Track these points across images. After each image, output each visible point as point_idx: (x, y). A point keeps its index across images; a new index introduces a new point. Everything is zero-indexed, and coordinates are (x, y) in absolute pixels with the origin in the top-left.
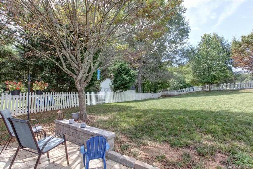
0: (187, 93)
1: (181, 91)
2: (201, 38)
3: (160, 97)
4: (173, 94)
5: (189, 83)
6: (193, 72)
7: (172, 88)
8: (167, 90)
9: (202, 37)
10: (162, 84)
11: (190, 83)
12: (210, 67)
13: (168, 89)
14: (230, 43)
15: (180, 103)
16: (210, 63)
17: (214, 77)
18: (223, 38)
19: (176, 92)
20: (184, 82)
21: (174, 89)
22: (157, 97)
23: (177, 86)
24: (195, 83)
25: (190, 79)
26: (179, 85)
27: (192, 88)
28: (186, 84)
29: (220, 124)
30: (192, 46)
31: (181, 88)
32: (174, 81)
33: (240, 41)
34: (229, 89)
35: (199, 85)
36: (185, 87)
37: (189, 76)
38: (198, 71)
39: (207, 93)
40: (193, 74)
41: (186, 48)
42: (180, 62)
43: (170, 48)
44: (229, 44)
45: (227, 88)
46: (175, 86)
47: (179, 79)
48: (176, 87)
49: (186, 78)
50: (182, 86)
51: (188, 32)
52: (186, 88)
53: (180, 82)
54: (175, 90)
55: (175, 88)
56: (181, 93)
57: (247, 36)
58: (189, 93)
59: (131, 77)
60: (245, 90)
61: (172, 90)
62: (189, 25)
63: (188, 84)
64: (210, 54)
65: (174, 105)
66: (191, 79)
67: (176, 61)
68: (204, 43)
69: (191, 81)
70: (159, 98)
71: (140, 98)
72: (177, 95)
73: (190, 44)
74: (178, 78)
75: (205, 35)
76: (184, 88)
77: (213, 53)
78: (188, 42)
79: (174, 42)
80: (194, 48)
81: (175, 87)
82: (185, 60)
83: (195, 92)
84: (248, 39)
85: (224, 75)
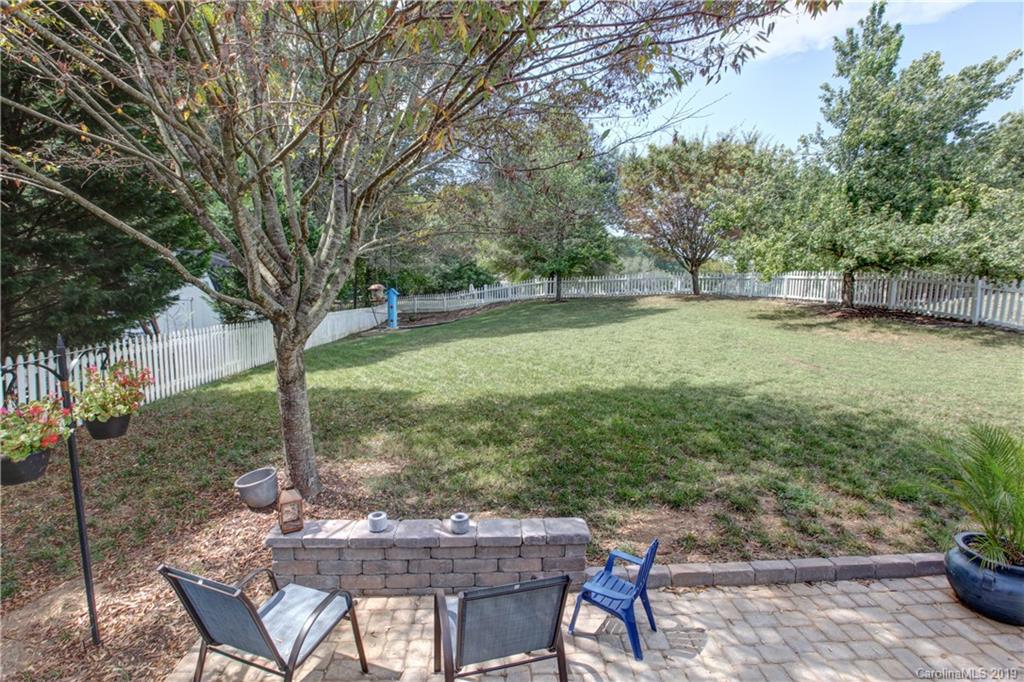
0: (484, 307)
4: (436, 307)
17: (574, 260)
19: (444, 300)
26: (440, 270)
29: (708, 426)
31: (446, 278)
34: (603, 294)
36: (458, 275)
45: (600, 292)
50: (448, 271)
56: (466, 304)
57: (663, 147)
60: (642, 300)
63: (467, 265)
83: (512, 301)
84: (664, 157)
85: (602, 253)
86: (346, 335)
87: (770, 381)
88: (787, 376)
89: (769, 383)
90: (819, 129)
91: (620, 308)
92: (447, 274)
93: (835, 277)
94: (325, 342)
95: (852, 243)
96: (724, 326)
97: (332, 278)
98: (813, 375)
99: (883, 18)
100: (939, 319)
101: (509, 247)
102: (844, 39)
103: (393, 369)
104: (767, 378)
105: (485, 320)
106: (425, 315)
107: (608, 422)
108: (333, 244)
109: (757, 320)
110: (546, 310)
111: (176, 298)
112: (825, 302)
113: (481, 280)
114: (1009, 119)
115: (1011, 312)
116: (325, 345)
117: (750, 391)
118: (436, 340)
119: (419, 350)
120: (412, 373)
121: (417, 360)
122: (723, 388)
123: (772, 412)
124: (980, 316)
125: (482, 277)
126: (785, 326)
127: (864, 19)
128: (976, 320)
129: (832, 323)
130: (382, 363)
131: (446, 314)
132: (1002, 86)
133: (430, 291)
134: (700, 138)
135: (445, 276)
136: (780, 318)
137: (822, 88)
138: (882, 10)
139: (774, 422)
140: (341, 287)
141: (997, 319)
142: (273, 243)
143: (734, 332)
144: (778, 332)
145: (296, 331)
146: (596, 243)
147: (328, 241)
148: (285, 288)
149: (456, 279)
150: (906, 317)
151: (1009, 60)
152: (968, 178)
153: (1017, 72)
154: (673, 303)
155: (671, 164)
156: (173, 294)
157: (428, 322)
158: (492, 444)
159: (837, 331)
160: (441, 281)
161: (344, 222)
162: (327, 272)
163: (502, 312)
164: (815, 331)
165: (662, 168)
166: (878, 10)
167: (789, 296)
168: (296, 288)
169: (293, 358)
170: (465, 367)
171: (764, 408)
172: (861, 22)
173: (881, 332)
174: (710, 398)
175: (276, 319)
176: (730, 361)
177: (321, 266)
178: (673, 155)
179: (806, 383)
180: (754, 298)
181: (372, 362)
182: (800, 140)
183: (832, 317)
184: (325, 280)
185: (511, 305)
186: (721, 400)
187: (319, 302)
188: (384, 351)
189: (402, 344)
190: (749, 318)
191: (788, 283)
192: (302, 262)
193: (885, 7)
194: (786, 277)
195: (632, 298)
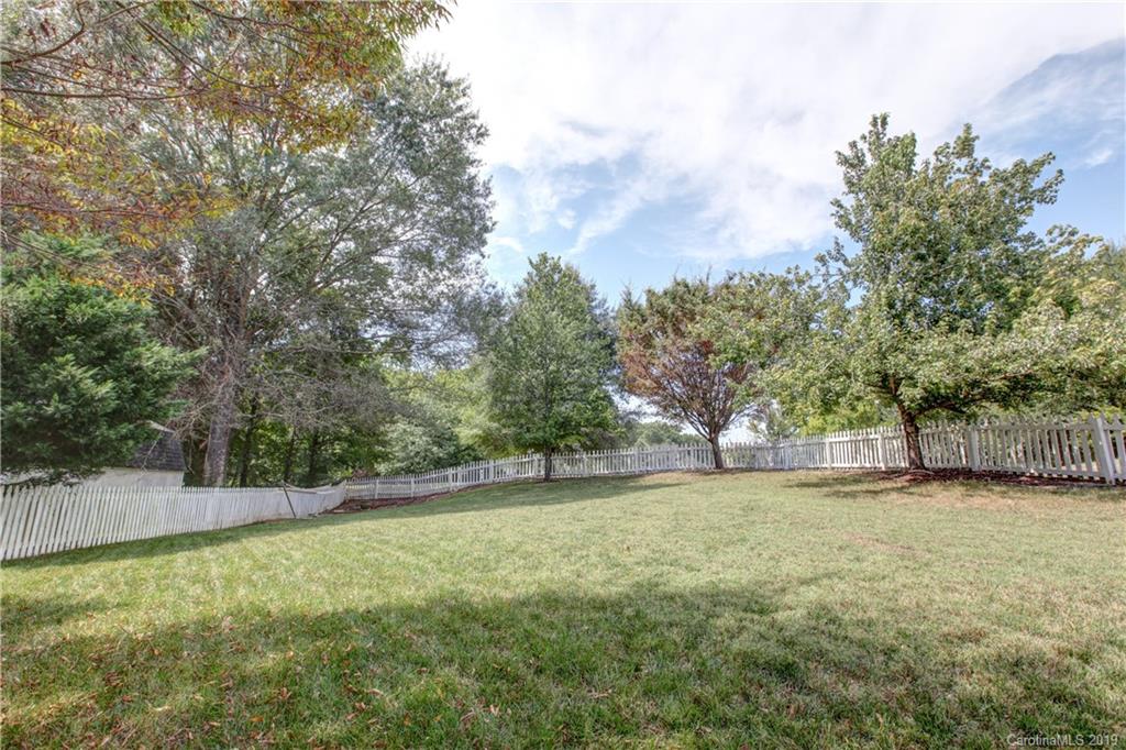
0: (460, 490)
1: (437, 480)
2: (530, 269)
3: (337, 508)
4: (402, 492)
5: (470, 442)
6: (490, 399)
7: (398, 465)
8: (378, 475)
9: (531, 263)
10: (352, 443)
11: (476, 447)
12: (551, 385)
13: (382, 468)
14: (612, 311)
15: (431, 547)
16: (551, 368)
17: (565, 426)
18: (593, 287)
19: (413, 483)
20: (453, 438)
21: (409, 471)
22: (316, 508)
23: (423, 454)
24: (494, 444)
25: (476, 426)
26: (432, 453)
27: (483, 465)
28: (457, 446)
30: (494, 287)
31: (439, 464)
32: (413, 435)
33: (644, 302)
34: (606, 472)
35: (508, 455)
36: (455, 460)
37: (474, 413)
38: (508, 398)
39: (540, 487)
40: (492, 405)
41: (471, 292)
42: (442, 349)
43: (404, 280)
44: (609, 311)
45: (601, 469)
46: (412, 454)
47: (433, 425)
48: (417, 460)
49: (460, 421)
50: (441, 455)
51: (486, 229)
52: (457, 464)
53: (437, 439)
54: (413, 472)
55: (412, 464)
56: (438, 487)
57: (662, 290)
58: (469, 490)
59: (140, 381)
60: (651, 477)
61: (397, 473)
62: (490, 198)
63: (466, 449)
64: (554, 333)
65: (398, 562)
66: (481, 428)
67: (428, 344)
68: (538, 288)
69: (480, 437)
70: (331, 515)
72: (419, 498)
73: (488, 280)
74: (428, 422)
75: (544, 259)
76: (451, 465)
77: (566, 331)
78: (482, 267)
79: (425, 258)
80: (502, 297)
81: (412, 458)
82: (465, 343)
83: (494, 483)
84: (664, 301)
85: (597, 417)
87: (828, 576)
88: (857, 565)
89: (825, 581)
90: (837, 244)
91: (619, 484)
92: (439, 458)
93: (890, 435)
95: (911, 368)
98: (906, 563)
99: (887, 131)
100: (1053, 479)
102: (848, 152)
104: (821, 571)
109: (797, 489)
112: (883, 469)
117: (789, 599)
122: (733, 594)
123: (847, 653)
124: (1115, 472)
126: (837, 494)
127: (867, 135)
128: (1111, 477)
129: (903, 488)
132: (1042, 190)
134: (704, 279)
136: (828, 485)
138: (884, 122)
139: (855, 690)
143: (762, 504)
144: (828, 501)
150: (1004, 478)
151: (1043, 162)
154: (688, 478)
155: (673, 307)
159: (916, 498)
165: (662, 313)
166: (881, 122)
167: (833, 465)
171: (825, 644)
172: (864, 137)
173: (982, 496)
174: (699, 616)
176: (752, 541)
178: (672, 295)
179: (901, 580)
180: (792, 469)
182: (816, 259)
183: (901, 482)
186: (727, 620)
190: (785, 487)
191: (832, 448)
193: (888, 119)
194: (827, 440)
195: (641, 475)
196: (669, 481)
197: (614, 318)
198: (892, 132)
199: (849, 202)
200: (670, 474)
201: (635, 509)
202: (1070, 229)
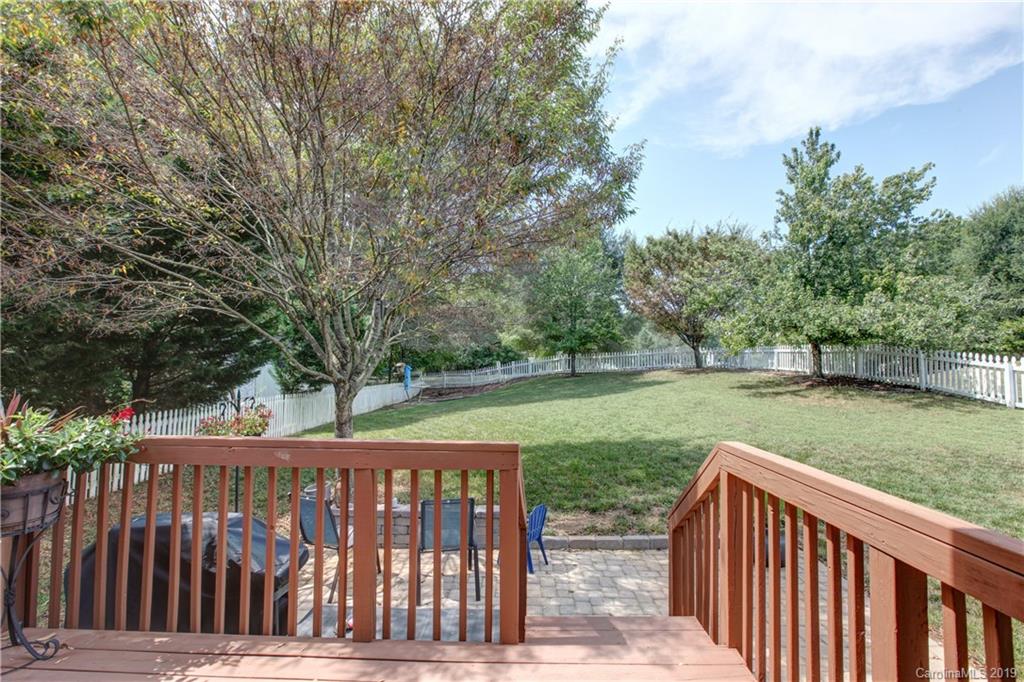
4: (463, 382)
5: (511, 346)
17: (586, 338)
19: (471, 376)
24: (528, 345)
25: (515, 333)
26: (471, 348)
29: (641, 466)
34: (616, 369)
40: (526, 317)
44: (617, 238)
45: (611, 367)
56: (490, 379)
57: (658, 239)
58: (515, 382)
60: (649, 374)
66: (519, 334)
69: (519, 342)
71: (366, 404)
72: (477, 387)
83: (532, 376)
84: (659, 248)
85: (609, 332)
86: (381, 406)
88: (727, 432)
89: (708, 437)
90: (776, 226)
91: (626, 380)
92: (476, 351)
94: (362, 412)
96: (702, 395)
97: (371, 360)
99: (818, 140)
100: (894, 386)
101: (531, 327)
102: (791, 156)
103: (416, 430)
104: (710, 434)
105: (504, 393)
106: (453, 390)
107: (567, 463)
108: (373, 338)
109: (736, 389)
110: (560, 384)
111: (258, 373)
113: (508, 357)
114: (938, 214)
115: (948, 380)
116: (362, 415)
118: (457, 409)
119: (440, 417)
120: (431, 433)
121: (437, 424)
123: (696, 457)
124: (926, 383)
125: (510, 354)
126: (756, 394)
127: (806, 140)
128: (923, 387)
130: (407, 427)
131: (472, 389)
132: (922, 190)
133: (461, 368)
134: (689, 232)
135: (475, 354)
136: (757, 387)
137: (777, 193)
138: (818, 134)
139: (693, 463)
140: (376, 365)
141: (939, 386)
142: (338, 339)
145: (349, 391)
146: (604, 324)
147: (370, 337)
148: (343, 366)
149: (486, 356)
150: (865, 385)
151: (925, 170)
152: (888, 267)
153: (931, 179)
154: (674, 376)
155: (665, 254)
156: (257, 370)
157: (455, 396)
158: (478, 476)
160: (471, 358)
161: (380, 325)
162: (369, 355)
163: (520, 386)
164: (779, 398)
165: (658, 257)
167: (779, 368)
168: (350, 365)
169: (346, 408)
170: (474, 428)
171: (692, 454)
172: (803, 142)
175: (337, 385)
176: (690, 422)
177: (365, 352)
178: (666, 246)
180: (750, 371)
181: (400, 426)
182: (763, 236)
183: (803, 386)
184: (367, 361)
185: (530, 380)
186: (662, 449)
187: (363, 374)
188: (411, 418)
189: (427, 413)
190: (731, 388)
192: (354, 350)
193: (820, 131)
194: (775, 351)
195: (641, 373)
196: (660, 379)
197: (621, 244)
198: (821, 141)
199: (791, 190)
200: (661, 372)
201: (635, 402)
202: (947, 213)
